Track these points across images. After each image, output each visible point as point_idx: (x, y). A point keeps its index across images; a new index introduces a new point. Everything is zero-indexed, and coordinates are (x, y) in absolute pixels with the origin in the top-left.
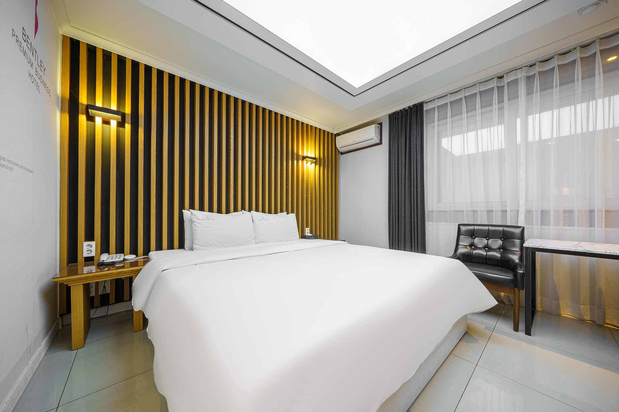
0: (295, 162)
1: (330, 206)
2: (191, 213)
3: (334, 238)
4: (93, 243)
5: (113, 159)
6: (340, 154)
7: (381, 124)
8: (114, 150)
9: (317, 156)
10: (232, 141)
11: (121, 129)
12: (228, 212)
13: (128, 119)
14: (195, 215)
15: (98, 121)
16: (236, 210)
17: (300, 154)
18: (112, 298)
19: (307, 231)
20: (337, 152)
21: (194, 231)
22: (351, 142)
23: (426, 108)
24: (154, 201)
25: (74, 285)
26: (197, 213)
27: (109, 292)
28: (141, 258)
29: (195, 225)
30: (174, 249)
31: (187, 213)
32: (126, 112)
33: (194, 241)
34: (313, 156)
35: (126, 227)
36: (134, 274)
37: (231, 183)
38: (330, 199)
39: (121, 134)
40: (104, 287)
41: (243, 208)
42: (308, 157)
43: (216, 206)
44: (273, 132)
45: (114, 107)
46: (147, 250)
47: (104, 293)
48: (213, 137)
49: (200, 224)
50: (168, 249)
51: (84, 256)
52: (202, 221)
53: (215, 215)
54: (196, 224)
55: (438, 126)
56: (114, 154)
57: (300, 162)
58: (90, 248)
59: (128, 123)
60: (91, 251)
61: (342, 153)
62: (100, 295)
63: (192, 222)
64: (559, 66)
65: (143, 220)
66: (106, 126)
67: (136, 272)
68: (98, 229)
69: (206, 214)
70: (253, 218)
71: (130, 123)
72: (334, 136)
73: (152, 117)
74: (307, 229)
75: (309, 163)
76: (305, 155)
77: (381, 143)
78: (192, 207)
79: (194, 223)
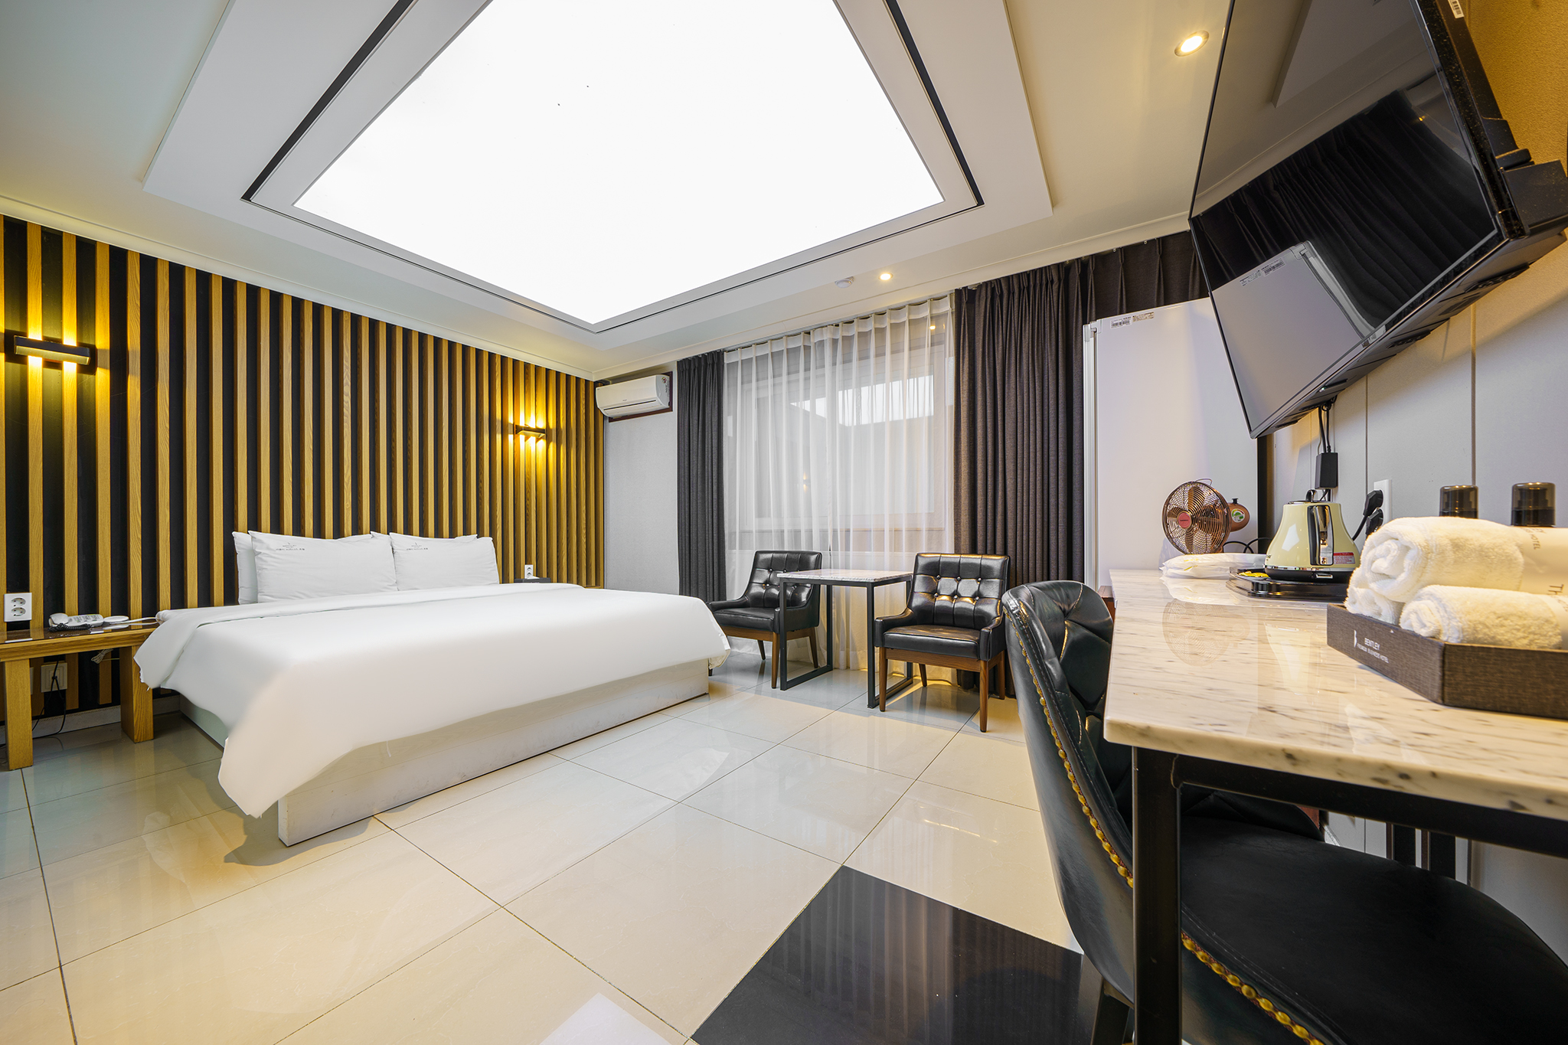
0: (499, 437)
1: (583, 522)
2: (252, 537)
3: (593, 584)
4: (27, 597)
5: (69, 436)
6: (608, 421)
7: (670, 374)
8: (73, 419)
9: (552, 425)
10: (347, 399)
11: (87, 377)
12: (338, 533)
13: (104, 359)
14: (260, 541)
15: (35, 363)
16: (357, 530)
17: (511, 420)
18: (72, 701)
19: (526, 572)
20: (601, 418)
21: (260, 571)
22: (619, 401)
23: (728, 359)
24: (166, 515)
25: (12, 661)
26: (266, 539)
27: (65, 687)
28: (137, 621)
29: (261, 559)
30: (213, 606)
31: (242, 539)
32: (98, 347)
33: (259, 589)
34: (542, 425)
35: (102, 565)
36: (133, 643)
37: (346, 480)
38: (583, 508)
39: (85, 387)
40: (54, 678)
41: (375, 527)
42: (528, 429)
43: (310, 524)
44: (444, 379)
45: (70, 339)
46: (151, 607)
47: (55, 689)
48: (301, 390)
49: (271, 557)
50: (200, 606)
51: (6, 620)
52: (277, 551)
53: (308, 542)
54: (264, 558)
55: (774, 385)
56: (72, 427)
57: (511, 437)
58: (18, 605)
59: (104, 367)
60: (22, 611)
61: (611, 420)
62: (45, 693)
63: (253, 553)
64: (859, 333)
65: (140, 552)
66: (53, 372)
67: (138, 638)
68: (38, 569)
69: (287, 539)
70: (394, 545)
71: (109, 367)
72: (591, 386)
73: (159, 356)
74: (527, 567)
75: (532, 439)
76: (522, 424)
77: (670, 409)
78: (254, 525)
79: (259, 556)
